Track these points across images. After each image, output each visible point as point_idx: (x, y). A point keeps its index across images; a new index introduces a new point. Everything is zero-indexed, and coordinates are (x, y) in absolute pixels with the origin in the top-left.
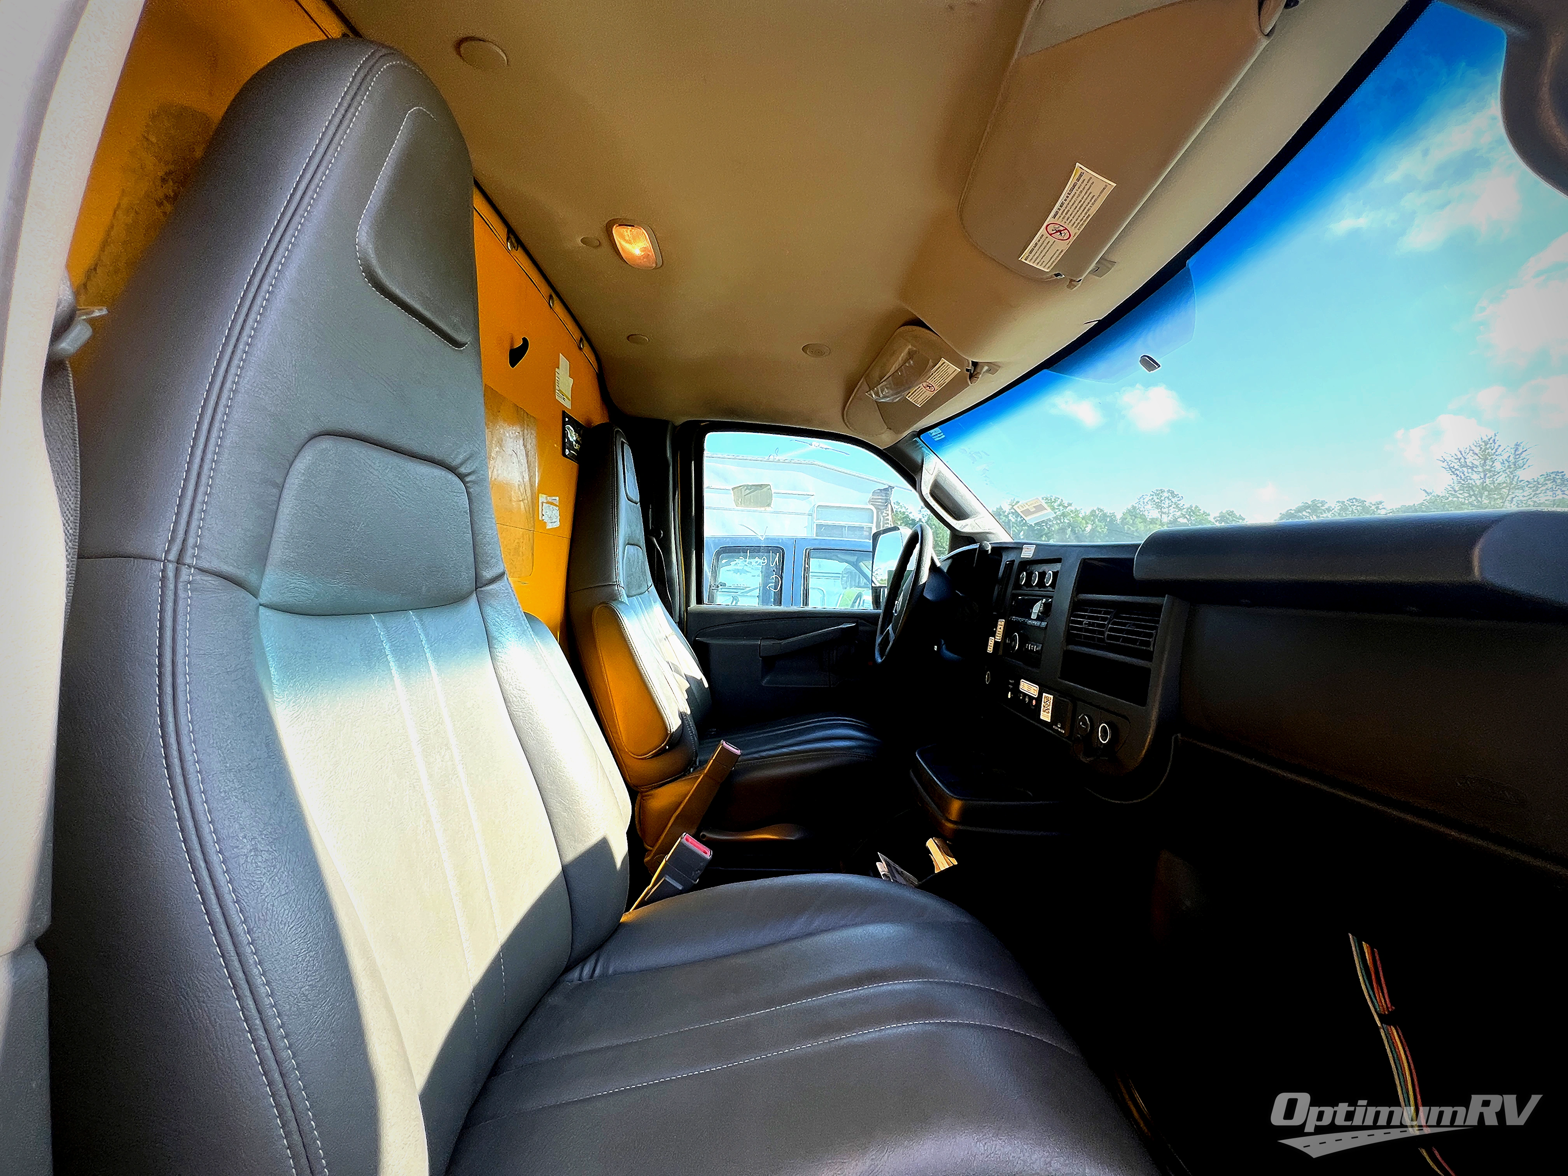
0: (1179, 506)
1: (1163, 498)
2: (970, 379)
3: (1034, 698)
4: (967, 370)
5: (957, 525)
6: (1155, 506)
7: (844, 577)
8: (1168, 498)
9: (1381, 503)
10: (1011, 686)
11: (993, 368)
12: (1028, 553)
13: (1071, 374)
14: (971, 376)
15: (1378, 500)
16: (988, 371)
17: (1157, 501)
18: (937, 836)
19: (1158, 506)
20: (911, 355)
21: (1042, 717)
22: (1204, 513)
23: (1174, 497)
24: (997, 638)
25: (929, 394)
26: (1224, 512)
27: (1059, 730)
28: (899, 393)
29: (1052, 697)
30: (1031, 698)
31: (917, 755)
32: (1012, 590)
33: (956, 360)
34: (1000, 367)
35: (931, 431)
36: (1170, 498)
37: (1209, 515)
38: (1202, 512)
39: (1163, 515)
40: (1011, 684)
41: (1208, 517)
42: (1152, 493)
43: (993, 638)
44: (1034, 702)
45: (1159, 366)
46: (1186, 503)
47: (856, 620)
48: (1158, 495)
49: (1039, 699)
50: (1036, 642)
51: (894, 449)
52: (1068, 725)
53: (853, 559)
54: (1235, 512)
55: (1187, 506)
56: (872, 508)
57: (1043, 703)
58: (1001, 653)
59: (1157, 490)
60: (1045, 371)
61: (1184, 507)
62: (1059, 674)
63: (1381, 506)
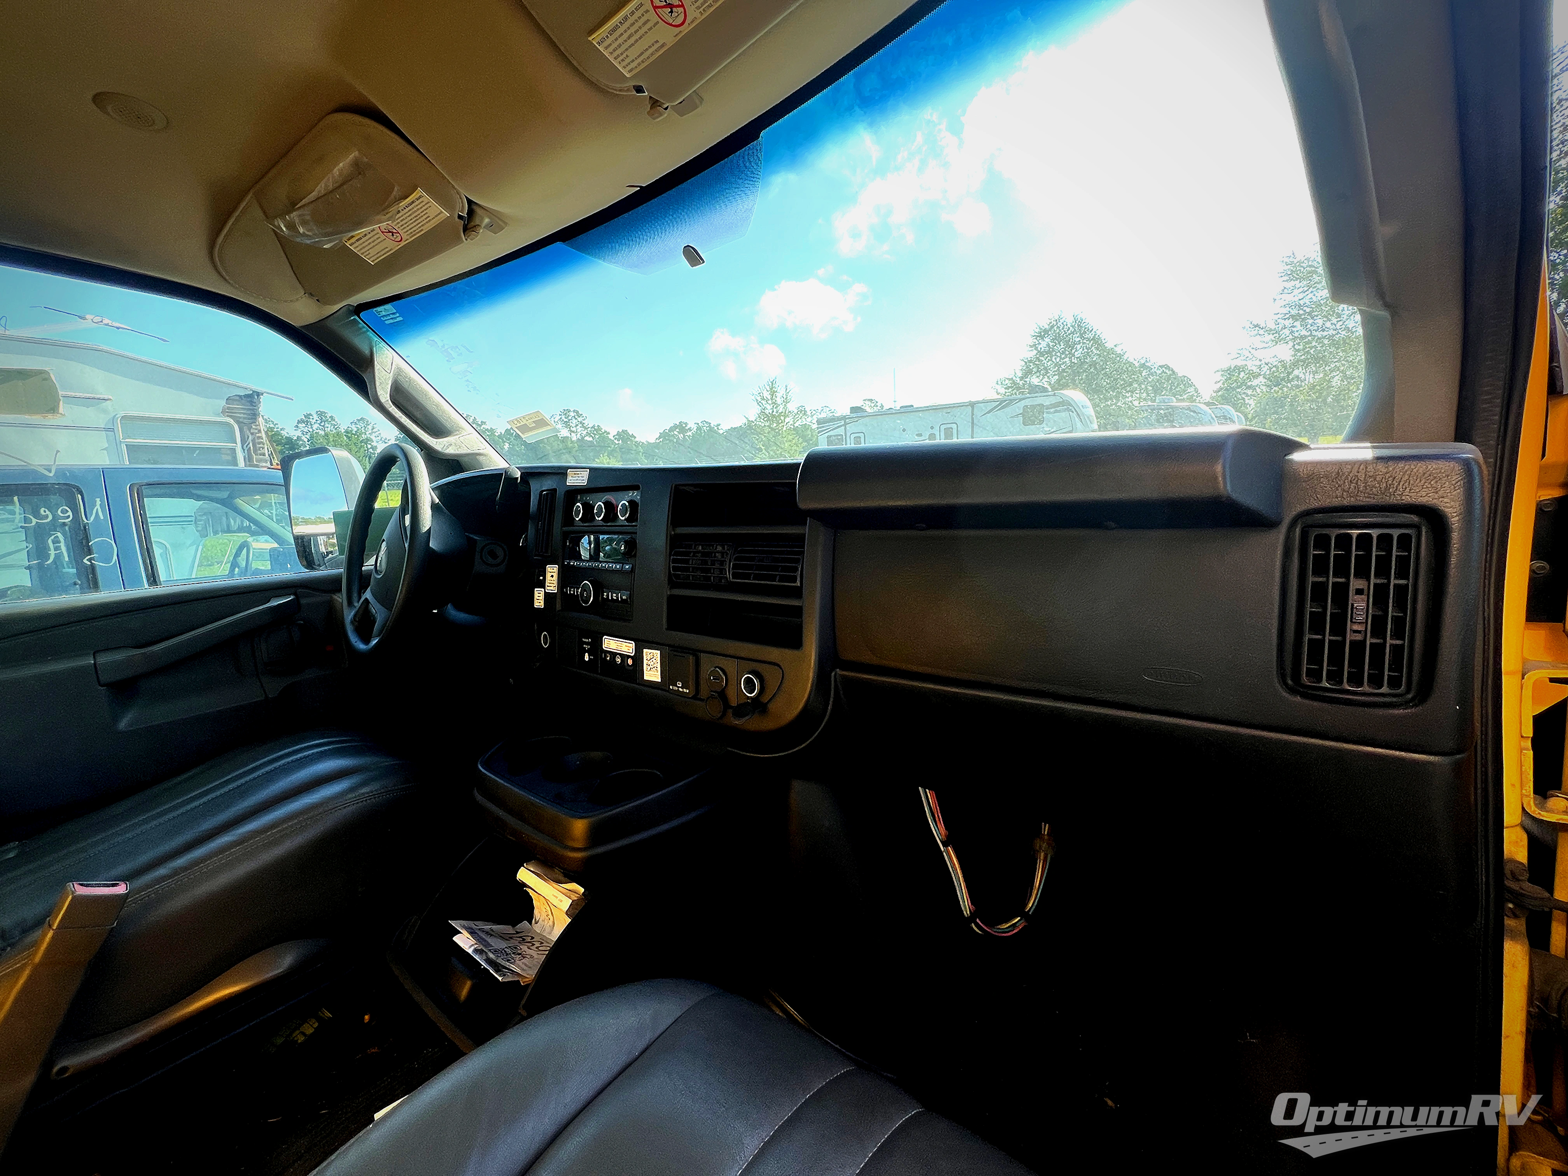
0: (585, 425)
1: (570, 418)
2: (464, 231)
3: (629, 657)
4: (460, 217)
5: (438, 444)
6: (564, 425)
7: (201, 520)
8: (574, 417)
9: (719, 425)
10: (587, 647)
11: (498, 223)
12: (578, 479)
13: (595, 255)
14: (466, 229)
15: (718, 423)
16: (490, 226)
17: (565, 420)
18: (528, 861)
19: (567, 424)
20: (358, 168)
21: (646, 678)
22: (605, 432)
23: (579, 417)
24: (548, 588)
25: (390, 246)
26: (621, 431)
27: (680, 689)
28: (332, 234)
29: (659, 652)
30: (624, 657)
31: (480, 767)
32: (562, 527)
33: (444, 199)
34: (506, 224)
35: (379, 309)
36: (576, 417)
37: (609, 433)
38: (603, 431)
39: (572, 434)
40: (587, 643)
41: (608, 435)
42: (561, 413)
43: (543, 590)
44: (630, 662)
45: (704, 262)
46: (589, 423)
47: (293, 590)
48: (565, 414)
49: (638, 658)
50: (618, 589)
51: (320, 326)
52: (691, 683)
53: (224, 494)
54: (628, 431)
55: (590, 426)
56: (232, 421)
57: (645, 662)
58: (558, 606)
59: (564, 410)
60: (559, 244)
61: (589, 426)
62: (665, 626)
63: (720, 427)
